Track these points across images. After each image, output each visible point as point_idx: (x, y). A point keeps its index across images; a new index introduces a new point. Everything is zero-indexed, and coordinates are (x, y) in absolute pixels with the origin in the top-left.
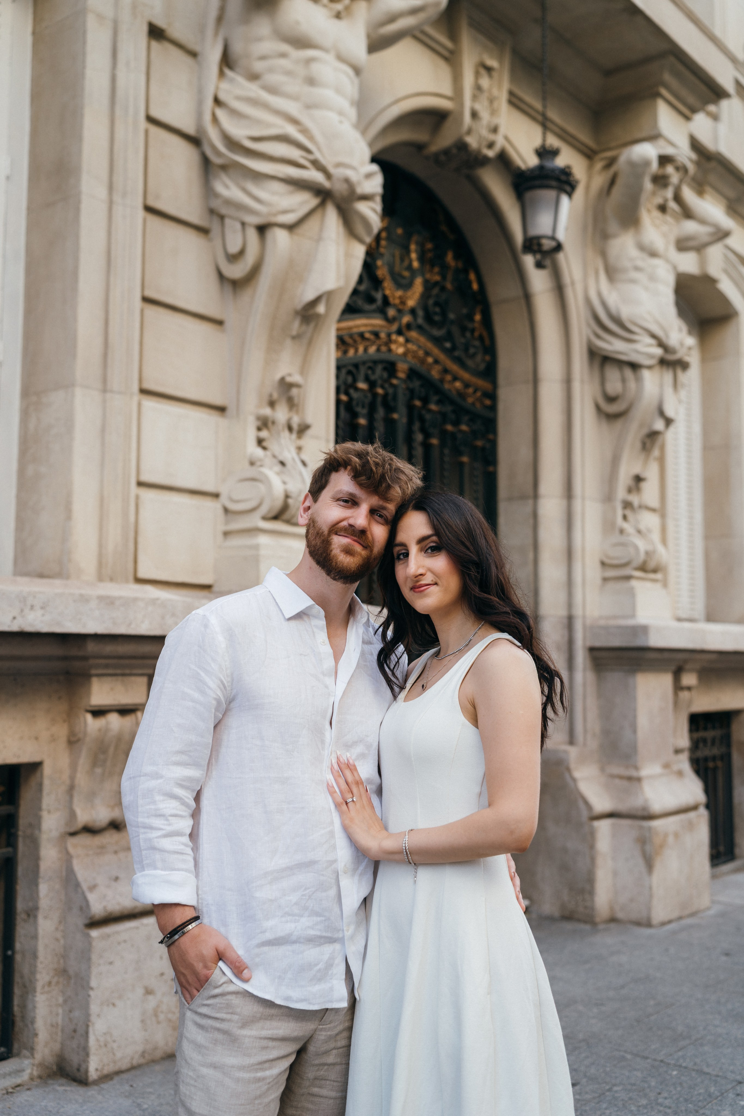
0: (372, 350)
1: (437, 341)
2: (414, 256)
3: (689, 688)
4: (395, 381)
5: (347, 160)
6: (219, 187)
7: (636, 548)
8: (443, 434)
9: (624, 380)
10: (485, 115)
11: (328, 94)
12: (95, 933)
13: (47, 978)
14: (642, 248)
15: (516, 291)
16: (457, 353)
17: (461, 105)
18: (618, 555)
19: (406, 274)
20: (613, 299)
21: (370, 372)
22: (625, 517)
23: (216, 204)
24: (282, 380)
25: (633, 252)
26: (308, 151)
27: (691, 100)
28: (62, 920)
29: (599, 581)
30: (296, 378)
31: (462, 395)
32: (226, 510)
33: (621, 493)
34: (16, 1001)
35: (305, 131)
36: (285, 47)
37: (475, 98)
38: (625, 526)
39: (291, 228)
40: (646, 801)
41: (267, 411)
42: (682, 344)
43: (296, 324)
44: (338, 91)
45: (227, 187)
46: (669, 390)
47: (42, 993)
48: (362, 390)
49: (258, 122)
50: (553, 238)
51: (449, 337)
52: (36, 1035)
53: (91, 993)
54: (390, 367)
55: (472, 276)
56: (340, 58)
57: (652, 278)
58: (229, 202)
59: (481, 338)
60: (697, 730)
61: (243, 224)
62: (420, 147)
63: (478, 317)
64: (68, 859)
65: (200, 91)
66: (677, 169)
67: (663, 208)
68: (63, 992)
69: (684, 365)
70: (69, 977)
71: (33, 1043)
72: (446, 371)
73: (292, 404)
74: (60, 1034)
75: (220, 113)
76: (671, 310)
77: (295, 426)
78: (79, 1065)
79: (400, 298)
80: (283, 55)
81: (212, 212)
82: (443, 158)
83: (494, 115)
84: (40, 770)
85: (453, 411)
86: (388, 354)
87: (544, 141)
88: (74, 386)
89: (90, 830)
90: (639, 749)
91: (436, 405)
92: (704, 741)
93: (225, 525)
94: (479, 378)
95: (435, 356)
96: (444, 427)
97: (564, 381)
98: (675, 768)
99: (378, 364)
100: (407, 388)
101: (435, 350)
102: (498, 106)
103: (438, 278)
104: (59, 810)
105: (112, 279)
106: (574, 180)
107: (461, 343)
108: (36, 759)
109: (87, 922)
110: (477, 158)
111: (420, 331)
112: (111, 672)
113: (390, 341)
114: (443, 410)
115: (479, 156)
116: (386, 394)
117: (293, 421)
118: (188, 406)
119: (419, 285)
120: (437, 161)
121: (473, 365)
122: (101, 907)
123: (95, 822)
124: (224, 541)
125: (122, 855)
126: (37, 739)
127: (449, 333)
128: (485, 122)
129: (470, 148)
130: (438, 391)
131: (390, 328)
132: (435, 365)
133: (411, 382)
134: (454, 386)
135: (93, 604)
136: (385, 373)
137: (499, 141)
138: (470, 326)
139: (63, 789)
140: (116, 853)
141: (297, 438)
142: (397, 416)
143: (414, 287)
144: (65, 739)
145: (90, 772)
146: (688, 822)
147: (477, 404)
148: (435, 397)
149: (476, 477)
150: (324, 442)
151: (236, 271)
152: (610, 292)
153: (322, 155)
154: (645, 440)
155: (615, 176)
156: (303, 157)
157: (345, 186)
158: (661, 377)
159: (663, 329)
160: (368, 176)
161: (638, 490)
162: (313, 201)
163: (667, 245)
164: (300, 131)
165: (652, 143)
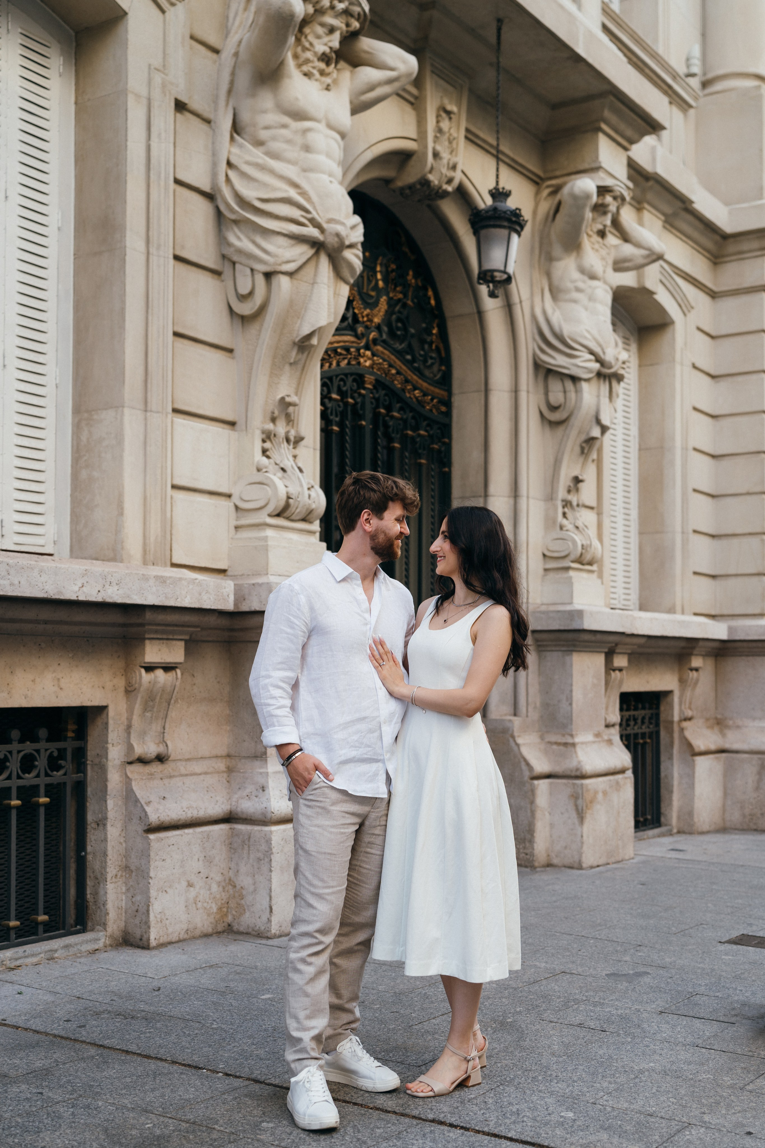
0: (344, 363)
1: (399, 354)
2: (379, 276)
3: (620, 670)
4: (363, 392)
5: (336, 217)
6: (233, 239)
7: (574, 542)
8: (404, 439)
10: (445, 155)
11: (321, 159)
12: (152, 836)
13: (114, 872)
14: (583, 271)
15: (469, 308)
16: (416, 365)
17: (426, 147)
18: (558, 548)
19: (373, 294)
20: (556, 318)
21: (342, 383)
22: (564, 515)
23: (228, 251)
24: (283, 399)
25: (576, 275)
26: (307, 211)
27: (629, 132)
28: (125, 828)
29: (541, 572)
30: (294, 399)
31: (420, 402)
32: (237, 508)
33: (562, 493)
34: (89, 891)
35: (303, 194)
36: (286, 120)
37: (436, 139)
38: (565, 522)
39: (291, 274)
40: (579, 762)
41: (270, 426)
43: (295, 353)
44: (328, 155)
45: (239, 238)
46: (605, 400)
47: (111, 883)
48: (335, 400)
49: (265, 185)
50: (505, 272)
51: (410, 349)
52: (108, 914)
53: (150, 881)
54: (359, 379)
55: (430, 293)
56: (330, 126)
57: (592, 299)
58: (240, 251)
59: (438, 350)
60: (628, 710)
61: (252, 270)
62: (387, 181)
63: (435, 331)
64: (128, 781)
65: (215, 154)
66: (615, 198)
67: (602, 234)
68: (126, 883)
70: (132, 872)
71: (106, 920)
72: (407, 381)
73: (289, 419)
74: (124, 914)
75: (233, 175)
76: (610, 327)
77: (292, 438)
78: (142, 936)
79: (367, 315)
80: (284, 126)
81: (224, 257)
82: (407, 191)
83: (454, 153)
84: (105, 712)
85: (413, 418)
86: (357, 367)
87: (497, 183)
88: (123, 407)
89: (142, 761)
90: (574, 719)
91: (398, 412)
92: (635, 720)
93: (237, 520)
94: (436, 387)
95: (398, 368)
96: (405, 432)
97: (512, 391)
98: (606, 738)
99: (349, 376)
100: (374, 398)
101: (398, 363)
102: (457, 144)
103: (400, 296)
104: (120, 744)
105: (150, 318)
106: (523, 220)
107: (421, 355)
108: (103, 703)
109: (146, 828)
110: (438, 192)
111: (385, 346)
112: (159, 636)
113: (359, 355)
114: (405, 417)
115: (440, 191)
116: (356, 403)
117: (290, 434)
118: (207, 422)
119: (385, 303)
120: (402, 194)
121: (431, 375)
122: (156, 817)
123: (146, 754)
124: (236, 534)
125: (166, 781)
126: (103, 688)
127: (410, 346)
128: (445, 161)
129: (432, 184)
130: (400, 400)
131: (359, 344)
132: (398, 376)
133: (377, 392)
134: (414, 395)
135: (152, 582)
136: (355, 384)
137: (458, 176)
138: (429, 339)
139: (122, 728)
140: (161, 779)
141: (294, 448)
142: (364, 423)
143: (380, 305)
144: (123, 689)
145: (142, 715)
146: (617, 783)
147: (434, 411)
148: (398, 405)
149: (433, 477)
150: (312, 450)
151: (246, 309)
152: (554, 310)
153: (318, 214)
154: (584, 445)
155: (559, 204)
156: (303, 216)
157: (336, 239)
158: (599, 389)
159: (600, 345)
160: (353, 227)
161: (577, 490)
162: (311, 252)
163: (605, 267)
164: (300, 194)
165: (593, 175)
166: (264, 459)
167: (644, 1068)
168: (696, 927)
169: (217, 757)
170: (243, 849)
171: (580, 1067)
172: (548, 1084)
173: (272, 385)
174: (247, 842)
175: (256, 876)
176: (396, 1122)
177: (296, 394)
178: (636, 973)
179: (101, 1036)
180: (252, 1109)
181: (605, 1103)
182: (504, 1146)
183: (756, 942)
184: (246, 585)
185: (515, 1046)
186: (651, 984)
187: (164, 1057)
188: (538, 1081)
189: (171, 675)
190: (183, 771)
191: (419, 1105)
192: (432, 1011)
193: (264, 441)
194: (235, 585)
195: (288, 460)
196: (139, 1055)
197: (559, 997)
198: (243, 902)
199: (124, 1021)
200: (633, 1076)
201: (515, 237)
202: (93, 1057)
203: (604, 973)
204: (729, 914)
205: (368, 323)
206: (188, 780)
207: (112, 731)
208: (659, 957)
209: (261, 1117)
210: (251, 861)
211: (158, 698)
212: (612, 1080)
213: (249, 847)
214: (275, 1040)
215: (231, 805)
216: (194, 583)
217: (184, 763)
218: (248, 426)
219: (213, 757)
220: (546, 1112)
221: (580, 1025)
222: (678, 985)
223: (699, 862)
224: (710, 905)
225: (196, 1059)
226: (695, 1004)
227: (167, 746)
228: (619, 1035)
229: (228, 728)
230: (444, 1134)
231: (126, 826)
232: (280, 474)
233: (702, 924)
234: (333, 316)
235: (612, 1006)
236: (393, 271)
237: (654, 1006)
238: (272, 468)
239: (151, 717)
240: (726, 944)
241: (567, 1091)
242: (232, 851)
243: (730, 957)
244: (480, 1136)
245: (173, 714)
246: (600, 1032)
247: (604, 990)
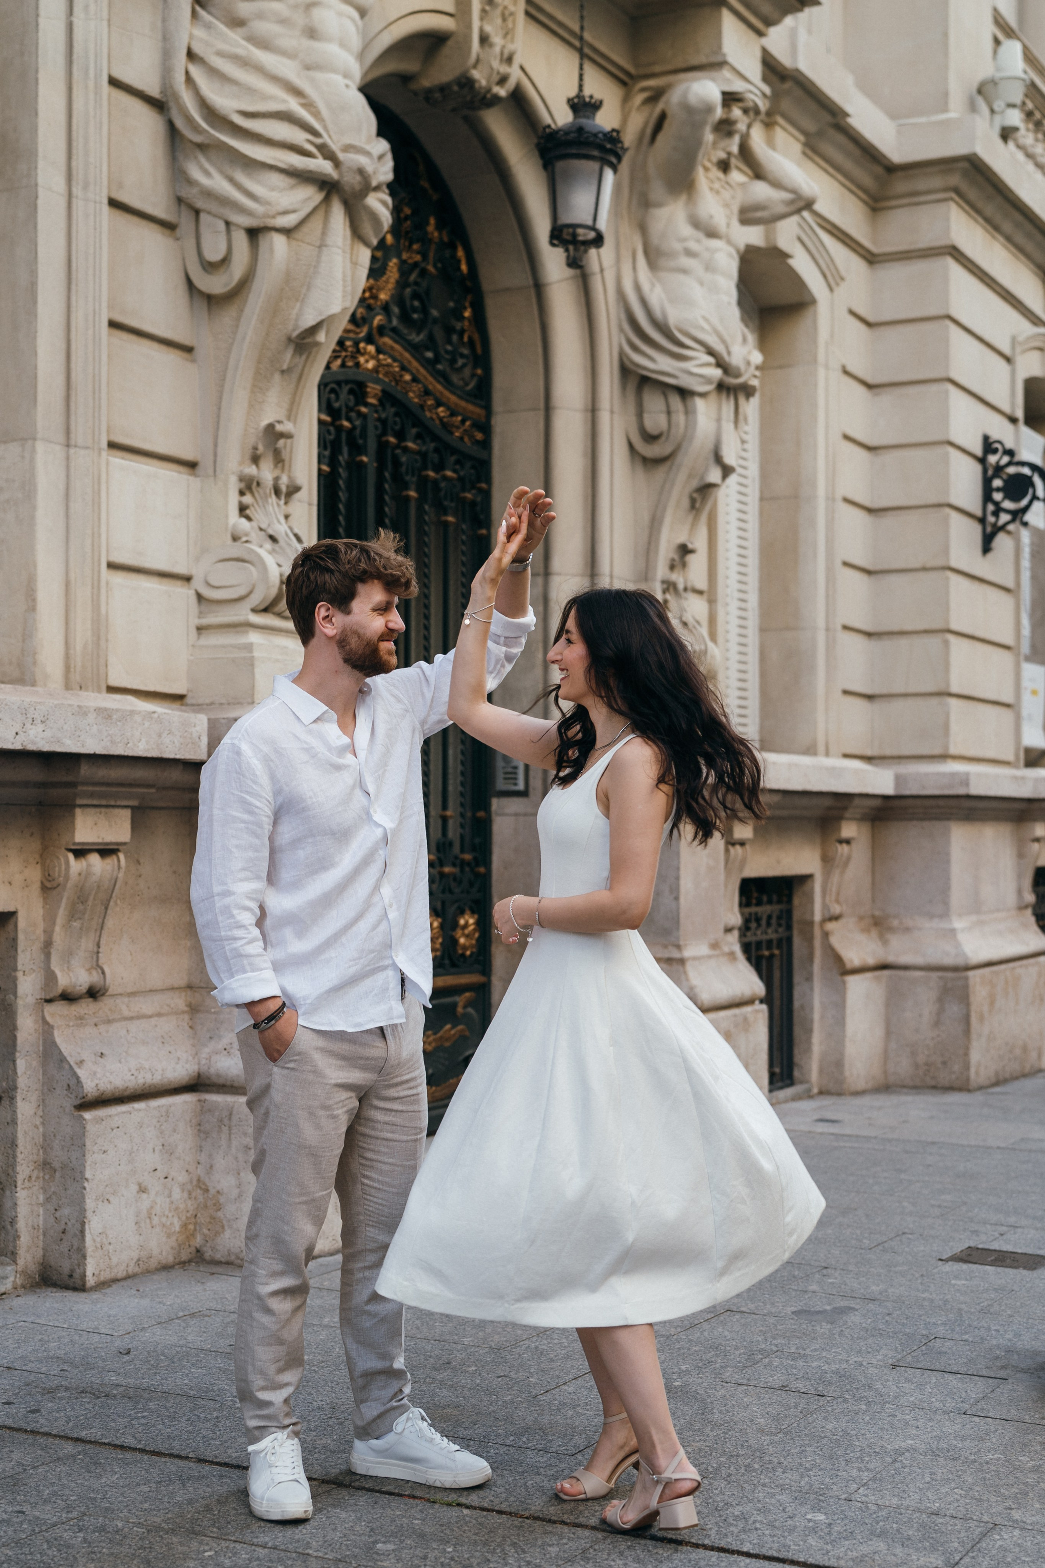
0: (336, 365)
1: (415, 349)
3: (742, 844)
4: (364, 410)
5: (354, 141)
6: (196, 174)
8: (423, 484)
9: (669, 413)
10: (497, 40)
11: (332, 50)
12: (88, 1116)
13: (28, 1172)
14: (696, 223)
15: (522, 278)
16: (439, 367)
17: (469, 26)
20: (656, 297)
21: (333, 396)
23: (187, 193)
24: (270, 427)
25: (686, 230)
26: (314, 133)
27: (765, 8)
28: (43, 1103)
30: (285, 425)
31: (445, 425)
32: (200, 597)
33: (661, 571)
35: (309, 105)
37: (484, 14)
39: (287, 232)
40: (692, 989)
41: (252, 470)
42: (748, 363)
43: (289, 354)
44: (343, 45)
45: (208, 174)
46: (728, 427)
47: (23, 1189)
48: (324, 423)
49: (250, 91)
50: (592, 227)
51: (430, 342)
52: (18, 1238)
53: (86, 1184)
54: (359, 390)
55: (460, 253)
57: (709, 267)
58: (209, 194)
59: (471, 343)
60: (748, 904)
61: (228, 224)
62: (405, 79)
63: (467, 314)
64: (47, 1028)
65: (166, 38)
66: (744, 111)
67: (724, 166)
68: (45, 1189)
69: (748, 391)
70: (55, 1171)
71: (15, 1247)
72: (427, 392)
73: (279, 459)
74: (42, 1237)
75: (196, 72)
76: (735, 312)
77: (284, 489)
78: (72, 1271)
81: (180, 200)
82: (437, 95)
83: (509, 37)
84: (12, 921)
85: (436, 450)
86: (355, 370)
87: (581, 87)
88: (35, 439)
89: (67, 997)
90: (682, 920)
91: (414, 442)
92: (758, 920)
93: (199, 617)
94: (467, 401)
95: (414, 371)
96: (424, 473)
97: (586, 410)
98: (726, 949)
99: (343, 385)
100: (379, 419)
101: (415, 364)
102: (514, 22)
103: (418, 258)
104: (34, 971)
105: (73, 298)
106: (622, 148)
107: (447, 352)
108: (12, 909)
109: (79, 1102)
110: (484, 97)
111: (397, 338)
112: (95, 802)
113: (358, 351)
114: (424, 449)
115: (489, 96)
116: (354, 428)
117: (280, 482)
118: (155, 462)
119: (395, 270)
120: (427, 99)
121: (461, 383)
122: (93, 1085)
123: (74, 987)
124: (198, 638)
125: (102, 1028)
126: (10, 883)
127: (431, 337)
128: (497, 49)
129: (477, 85)
130: (418, 422)
131: (357, 333)
132: (414, 384)
133: (384, 409)
134: (437, 414)
135: (91, 717)
136: (352, 397)
137: (515, 74)
138: (458, 326)
139: (37, 946)
140: (96, 1025)
141: (286, 503)
142: (365, 459)
143: (388, 272)
144: (36, 886)
145: (67, 926)
146: (745, 1019)
147: (466, 439)
148: (414, 431)
149: (463, 543)
150: (306, 506)
151: (215, 284)
152: (653, 285)
153: (330, 137)
154: (695, 495)
155: (663, 117)
156: (309, 141)
157: (358, 178)
158: (719, 409)
159: (724, 341)
160: (381, 157)
161: (684, 565)
162: (319, 197)
163: (729, 217)
164: (303, 105)
165: (714, 74)
166: (243, 521)
167: (900, 1447)
168: (898, 1238)
169: (173, 989)
170: (220, 1131)
171: (808, 1449)
172: (771, 1475)
173: (254, 405)
174: (226, 1121)
175: (242, 1174)
176: (572, 1536)
177: (289, 418)
178: (835, 1308)
179: (71, 1424)
180: (351, 1524)
181: (864, 1498)
182: (742, 1564)
183: (993, 1258)
184: (223, 721)
185: (702, 1422)
186: (864, 1325)
187: (183, 1454)
188: (755, 1470)
189: (111, 861)
190: (126, 1013)
191: (596, 1511)
192: (557, 1373)
193: (242, 493)
194: (209, 719)
195: (279, 522)
196: (142, 1451)
197: (737, 1348)
198: (220, 1214)
199: (98, 1401)
200: (890, 1460)
201: (609, 176)
202: (73, 1456)
203: (789, 1310)
204: (938, 1217)
205: (372, 301)
206: (134, 1026)
207: (23, 951)
208: (859, 1284)
209: (370, 1536)
210: (234, 1150)
211: (91, 898)
212: (862, 1465)
213: (230, 1128)
214: (341, 1424)
215: (199, 1064)
216: (152, 718)
217: (126, 1000)
218: (218, 469)
219: (167, 989)
220: (783, 1514)
221: (783, 1388)
222: (903, 1325)
223: (867, 1138)
224: (905, 1204)
225: (234, 1455)
226: (940, 1353)
227: (103, 973)
228: (845, 1401)
229: (189, 944)
230: (649, 1551)
231: (43, 1100)
232: (268, 545)
233: (904, 1233)
234: (349, 298)
235: (820, 1359)
236: (407, 218)
237: (881, 1357)
238: (255, 536)
239: (81, 929)
240: (950, 1263)
241: (803, 1483)
242: (202, 1135)
243: (963, 1282)
244: (701, 1552)
245: (110, 923)
246: (817, 1397)
247: (799, 1335)
